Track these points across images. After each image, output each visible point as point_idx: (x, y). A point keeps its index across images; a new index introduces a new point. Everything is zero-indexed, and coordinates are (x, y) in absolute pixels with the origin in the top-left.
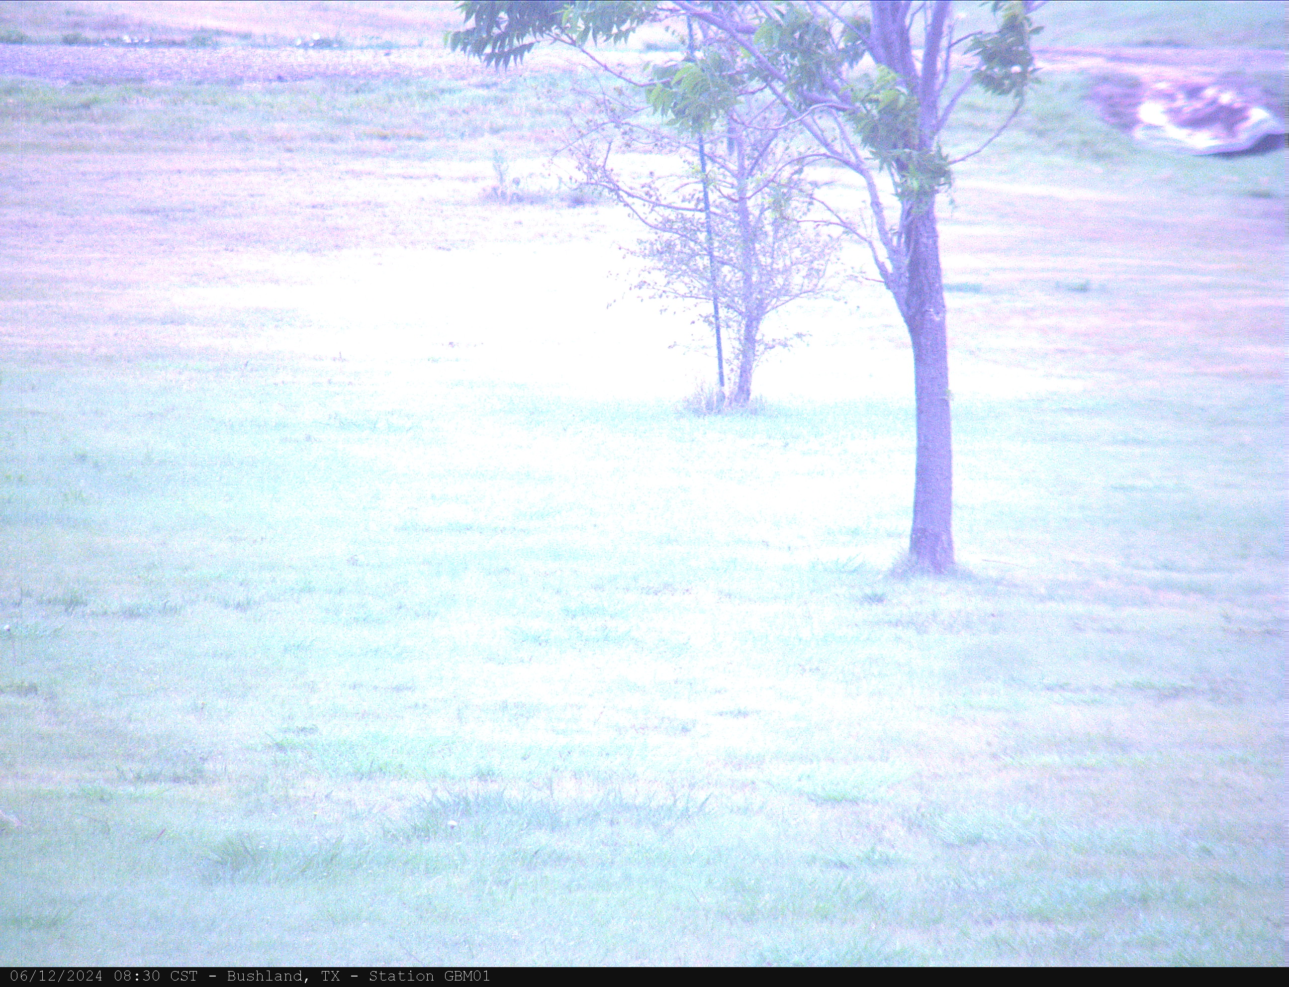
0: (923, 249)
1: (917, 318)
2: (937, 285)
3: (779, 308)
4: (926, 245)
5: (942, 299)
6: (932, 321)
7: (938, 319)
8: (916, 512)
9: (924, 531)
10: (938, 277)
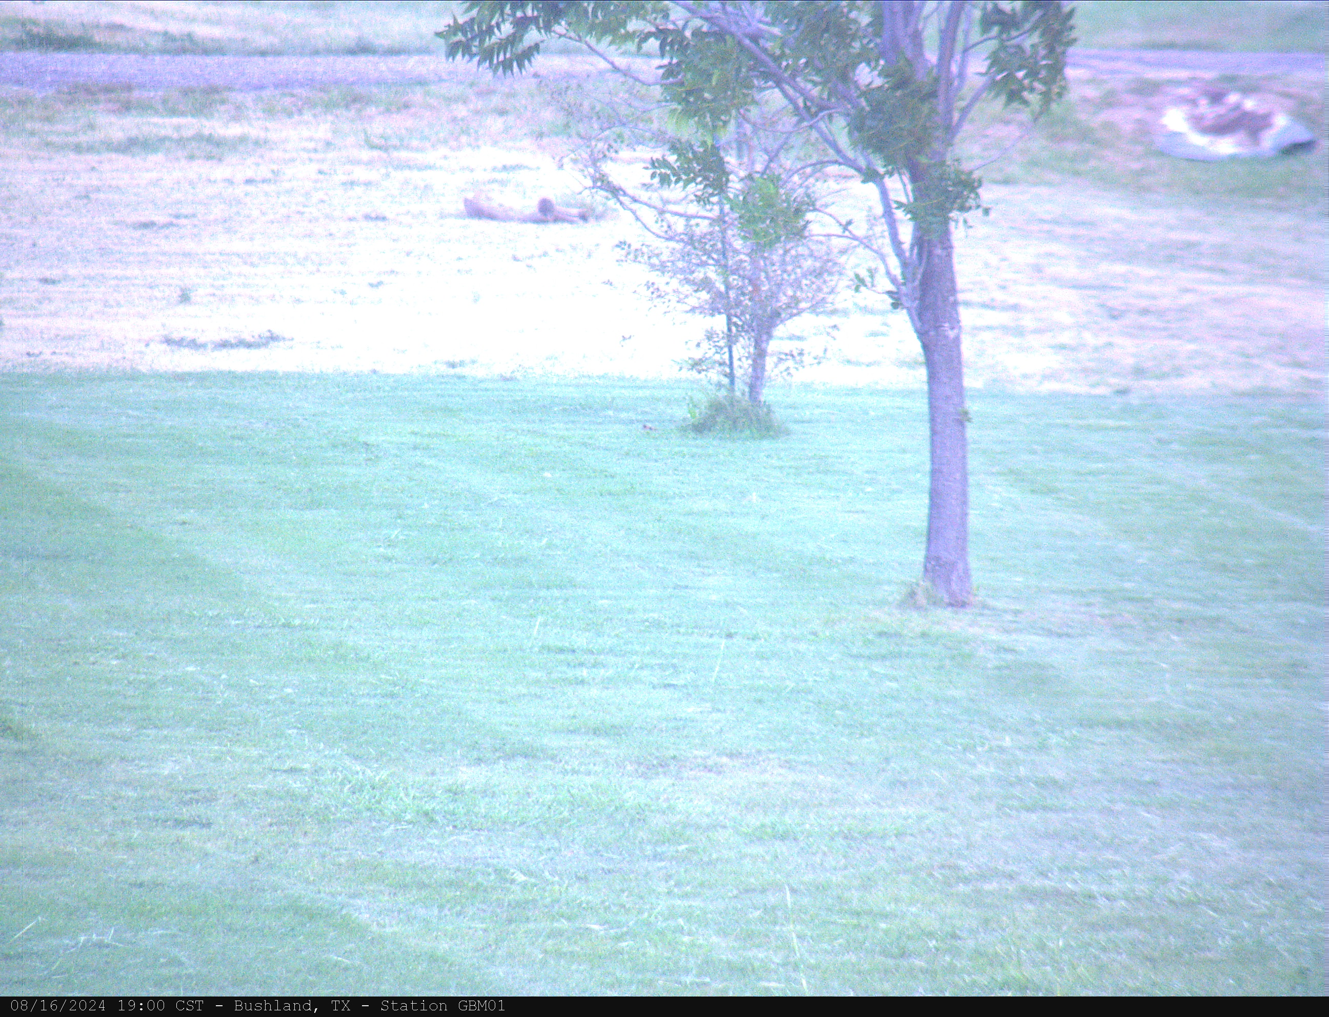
0: (937, 261)
1: (932, 333)
2: (952, 299)
3: (788, 322)
4: (940, 257)
5: (957, 314)
6: (946, 337)
7: (951, 334)
8: (929, 540)
9: (938, 559)
10: (953, 290)
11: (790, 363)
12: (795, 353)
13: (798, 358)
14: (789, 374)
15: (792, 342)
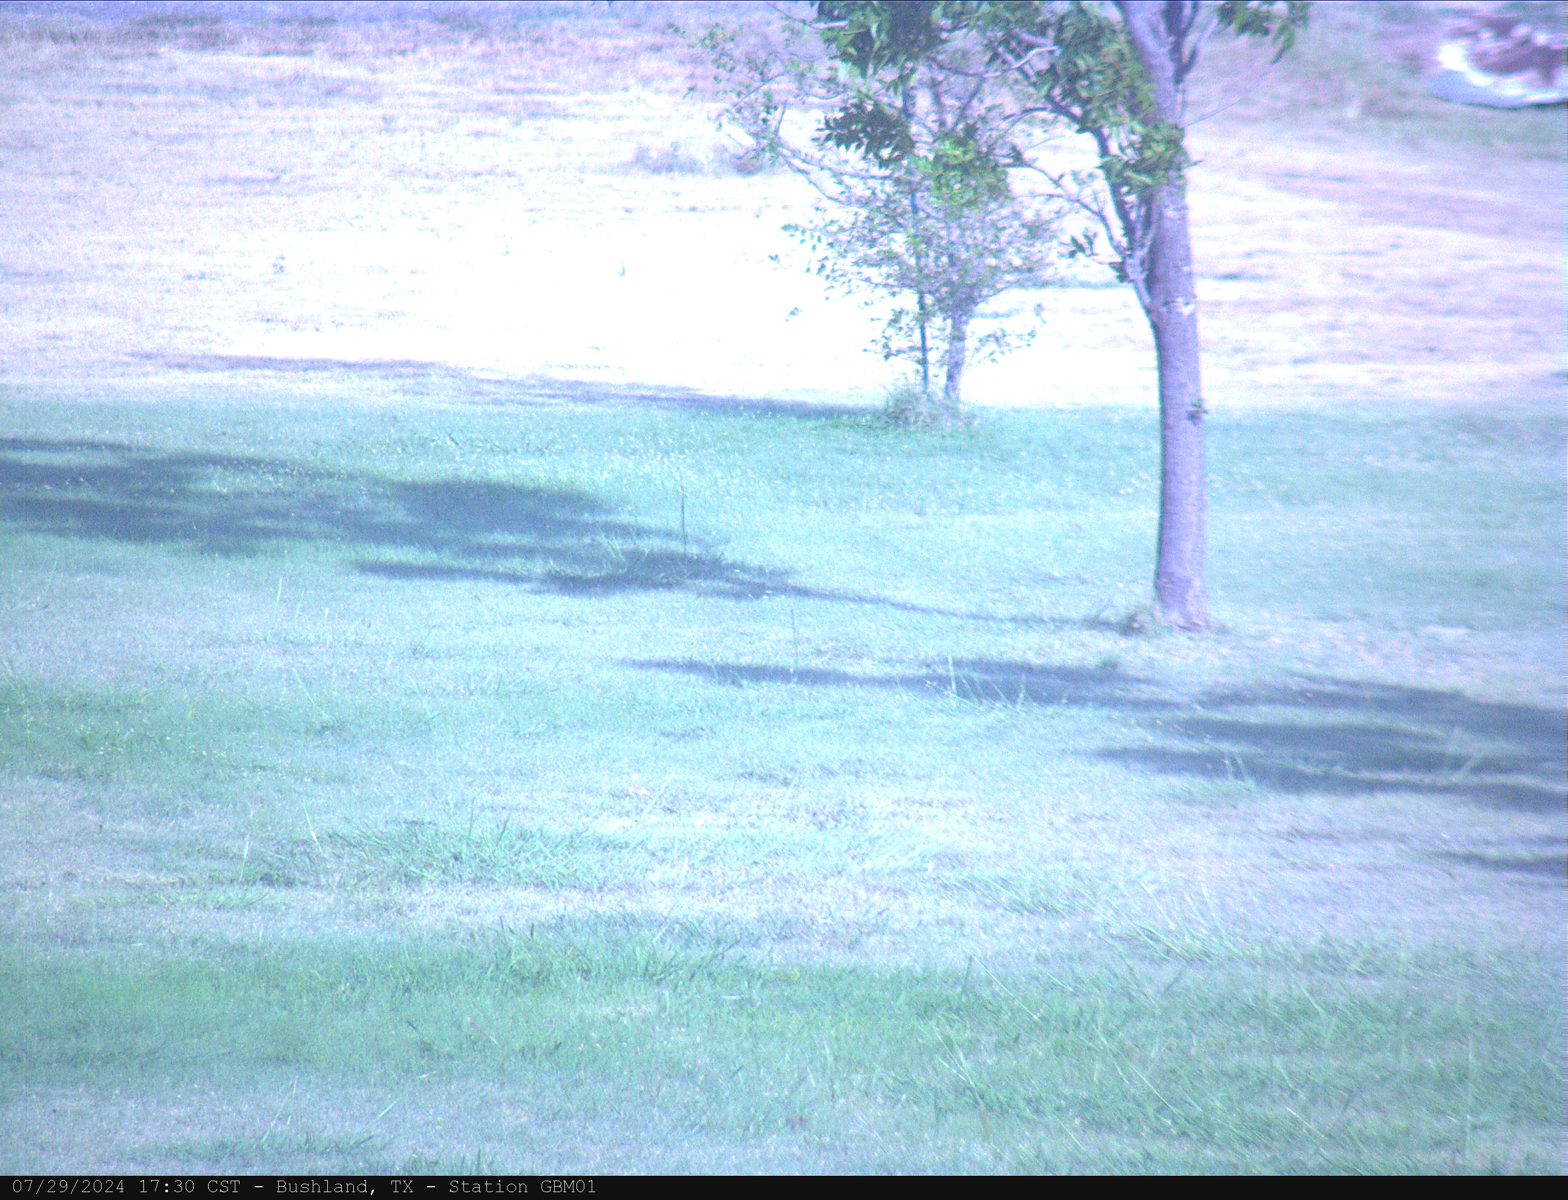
0: (1167, 224)
1: (1164, 309)
2: (1186, 269)
3: (991, 299)
4: (1171, 219)
5: (1192, 286)
6: (1180, 314)
7: (1186, 310)
8: (1160, 553)
9: (1172, 574)
10: (1187, 259)
11: (992, 346)
12: (999, 334)
13: (1002, 342)
14: (994, 360)
15: (998, 320)
